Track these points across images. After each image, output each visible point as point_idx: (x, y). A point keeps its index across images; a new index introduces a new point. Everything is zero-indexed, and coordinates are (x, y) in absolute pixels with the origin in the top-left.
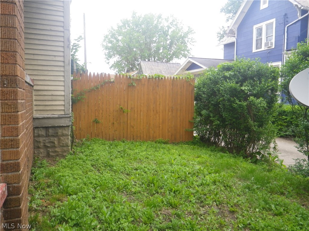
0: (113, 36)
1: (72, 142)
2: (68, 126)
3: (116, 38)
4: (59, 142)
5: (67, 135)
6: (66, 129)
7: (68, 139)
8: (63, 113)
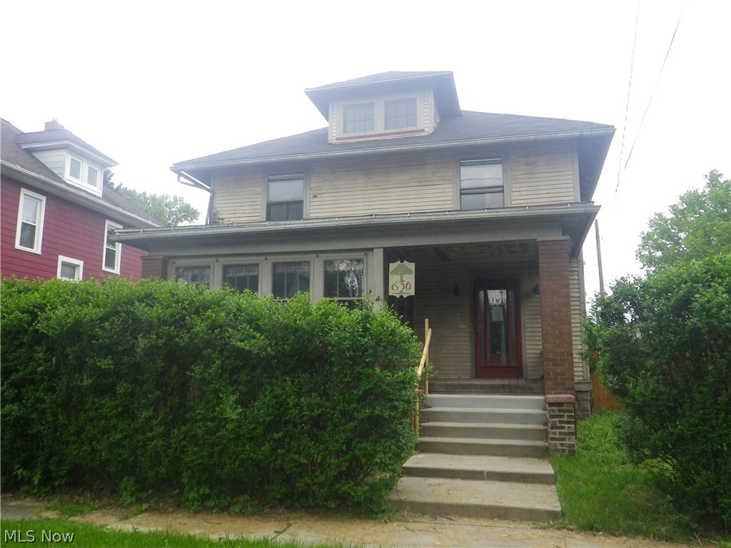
0: (665, 233)
1: (592, 408)
2: (587, 391)
3: (670, 238)
4: (579, 406)
5: (586, 400)
6: (586, 393)
7: (588, 404)
8: (582, 378)
